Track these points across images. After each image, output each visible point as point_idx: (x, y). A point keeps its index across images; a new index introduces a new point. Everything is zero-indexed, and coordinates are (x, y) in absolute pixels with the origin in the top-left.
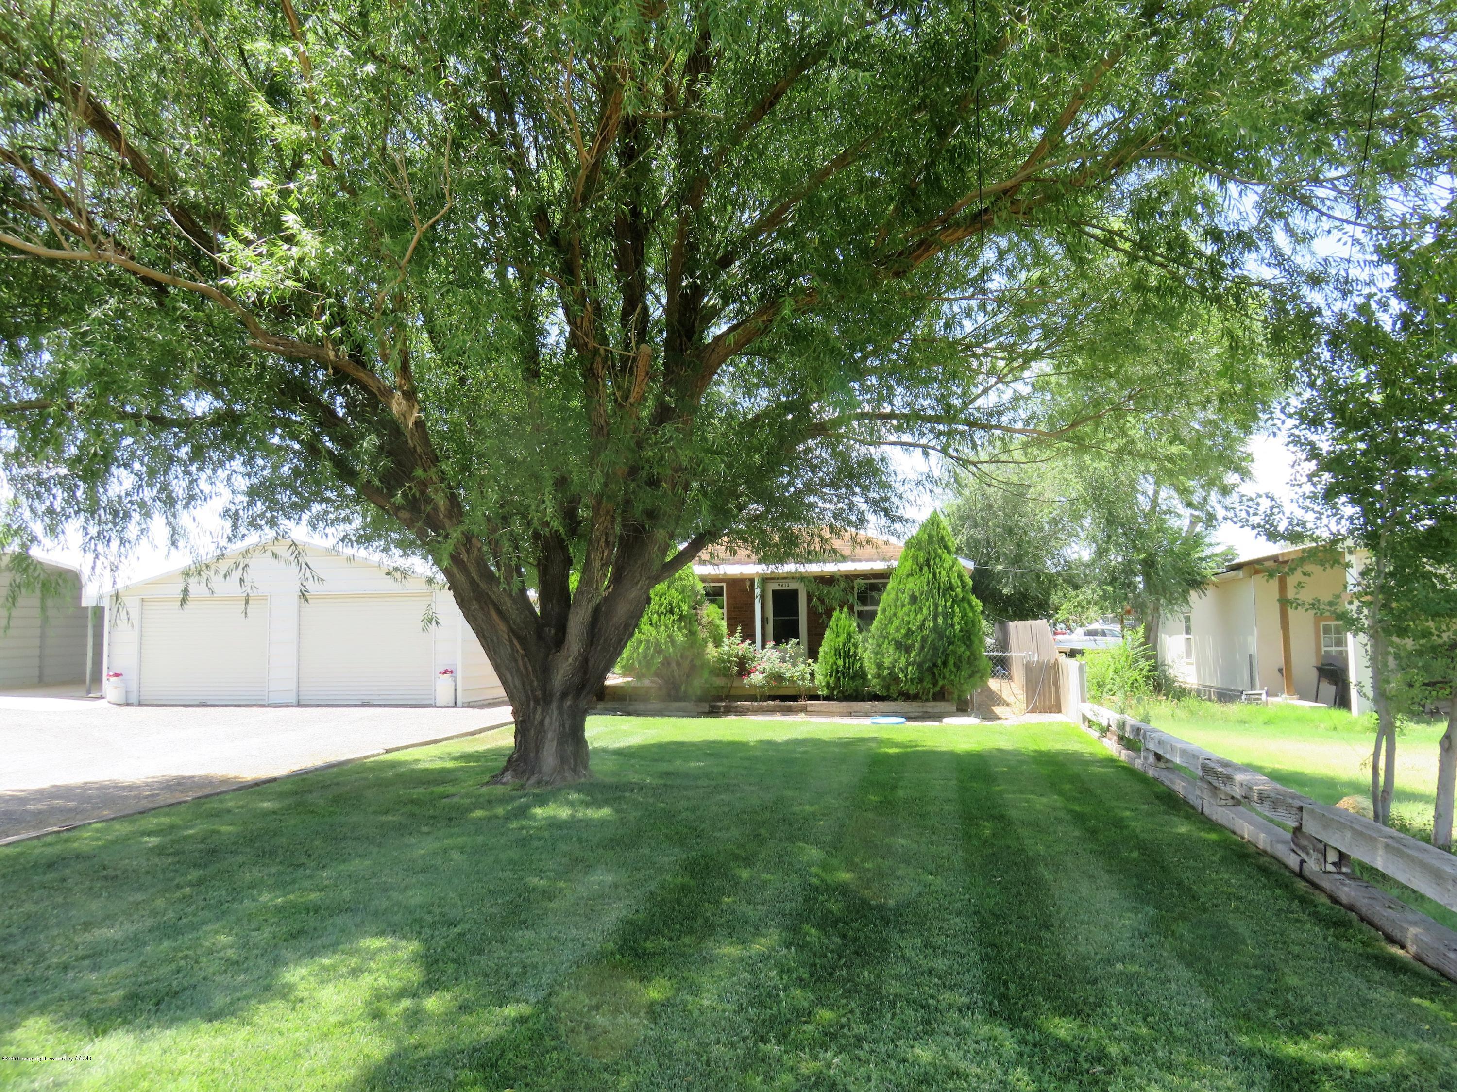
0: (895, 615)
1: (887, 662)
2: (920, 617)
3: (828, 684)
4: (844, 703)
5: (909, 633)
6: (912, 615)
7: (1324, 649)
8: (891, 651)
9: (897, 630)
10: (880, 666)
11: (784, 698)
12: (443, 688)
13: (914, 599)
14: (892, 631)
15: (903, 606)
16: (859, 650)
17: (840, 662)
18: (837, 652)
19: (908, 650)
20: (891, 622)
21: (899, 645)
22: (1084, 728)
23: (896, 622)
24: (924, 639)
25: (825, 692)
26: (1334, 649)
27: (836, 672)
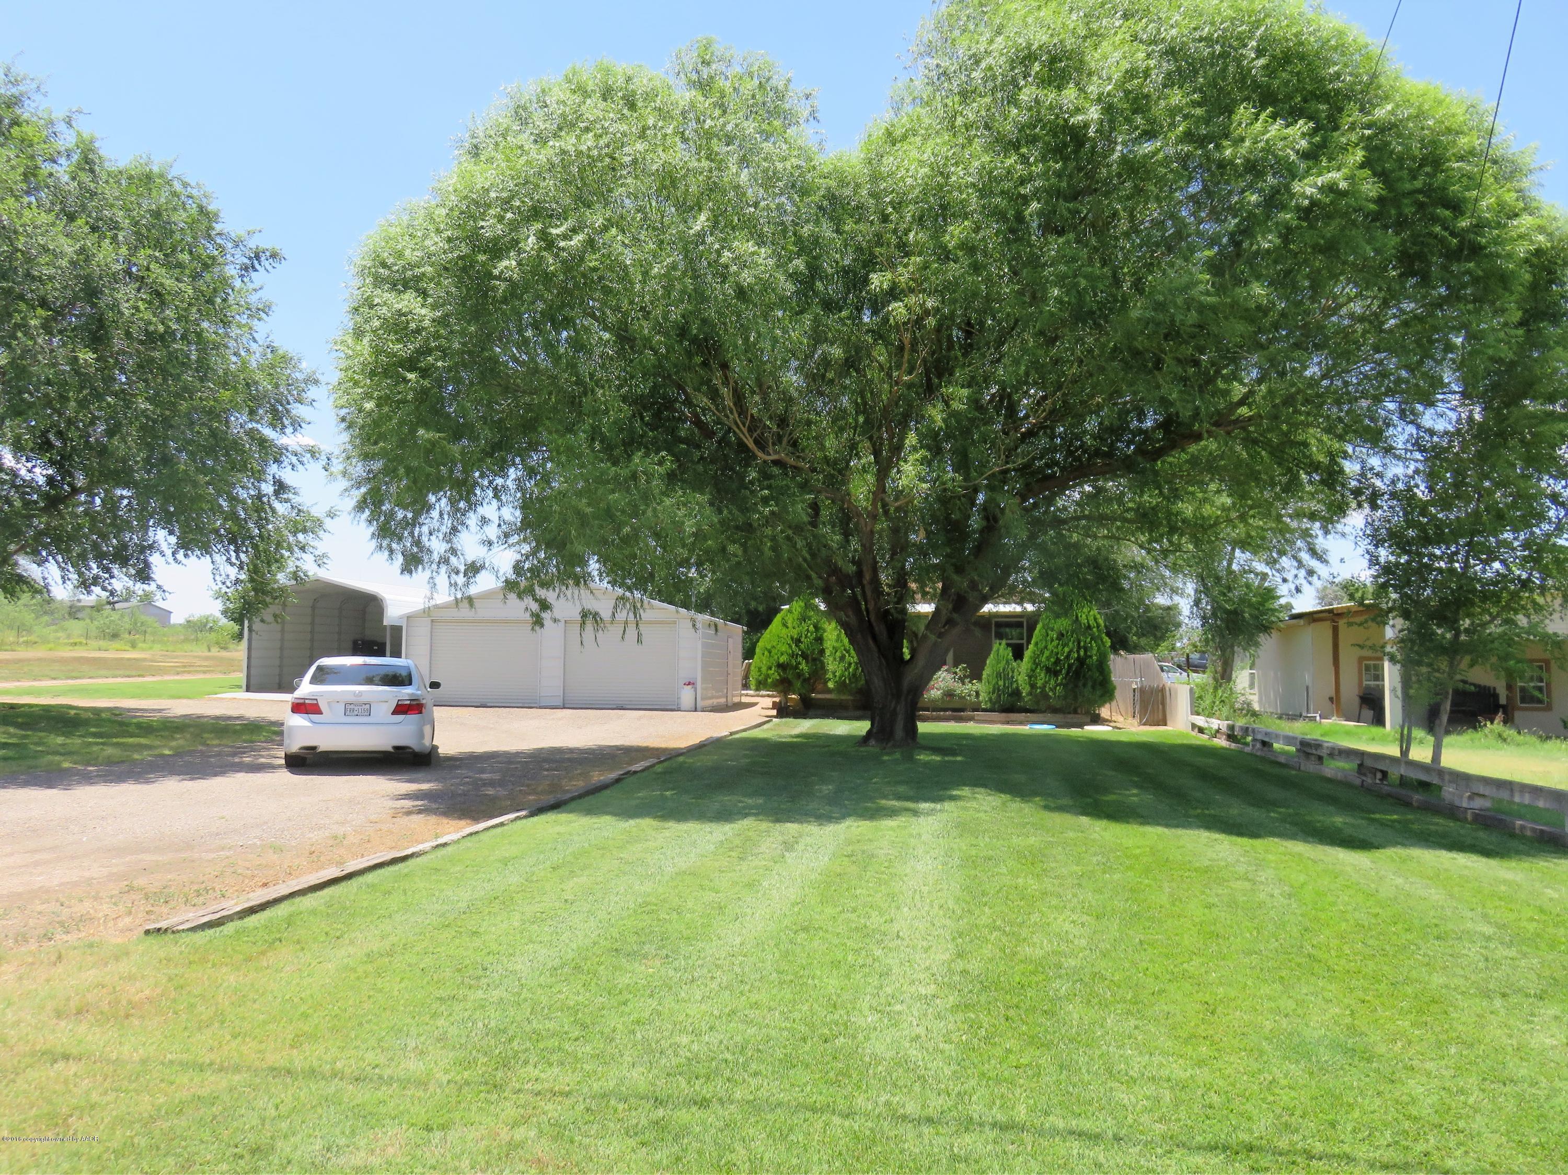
0: (1046, 647)
1: (1040, 683)
2: (1066, 650)
3: (990, 699)
4: (1004, 715)
5: (1058, 661)
6: (1060, 648)
7: (1365, 683)
8: (1043, 675)
9: (1048, 659)
10: (1033, 686)
11: (954, 710)
12: (687, 696)
13: (1061, 636)
14: (1044, 659)
15: (1052, 640)
16: (1016, 674)
17: (1001, 683)
18: (999, 675)
19: (1056, 674)
20: (1042, 652)
21: (1048, 670)
22: (1195, 733)
23: (1047, 653)
24: (1070, 666)
25: (989, 705)
26: (1372, 683)
27: (996, 689)
